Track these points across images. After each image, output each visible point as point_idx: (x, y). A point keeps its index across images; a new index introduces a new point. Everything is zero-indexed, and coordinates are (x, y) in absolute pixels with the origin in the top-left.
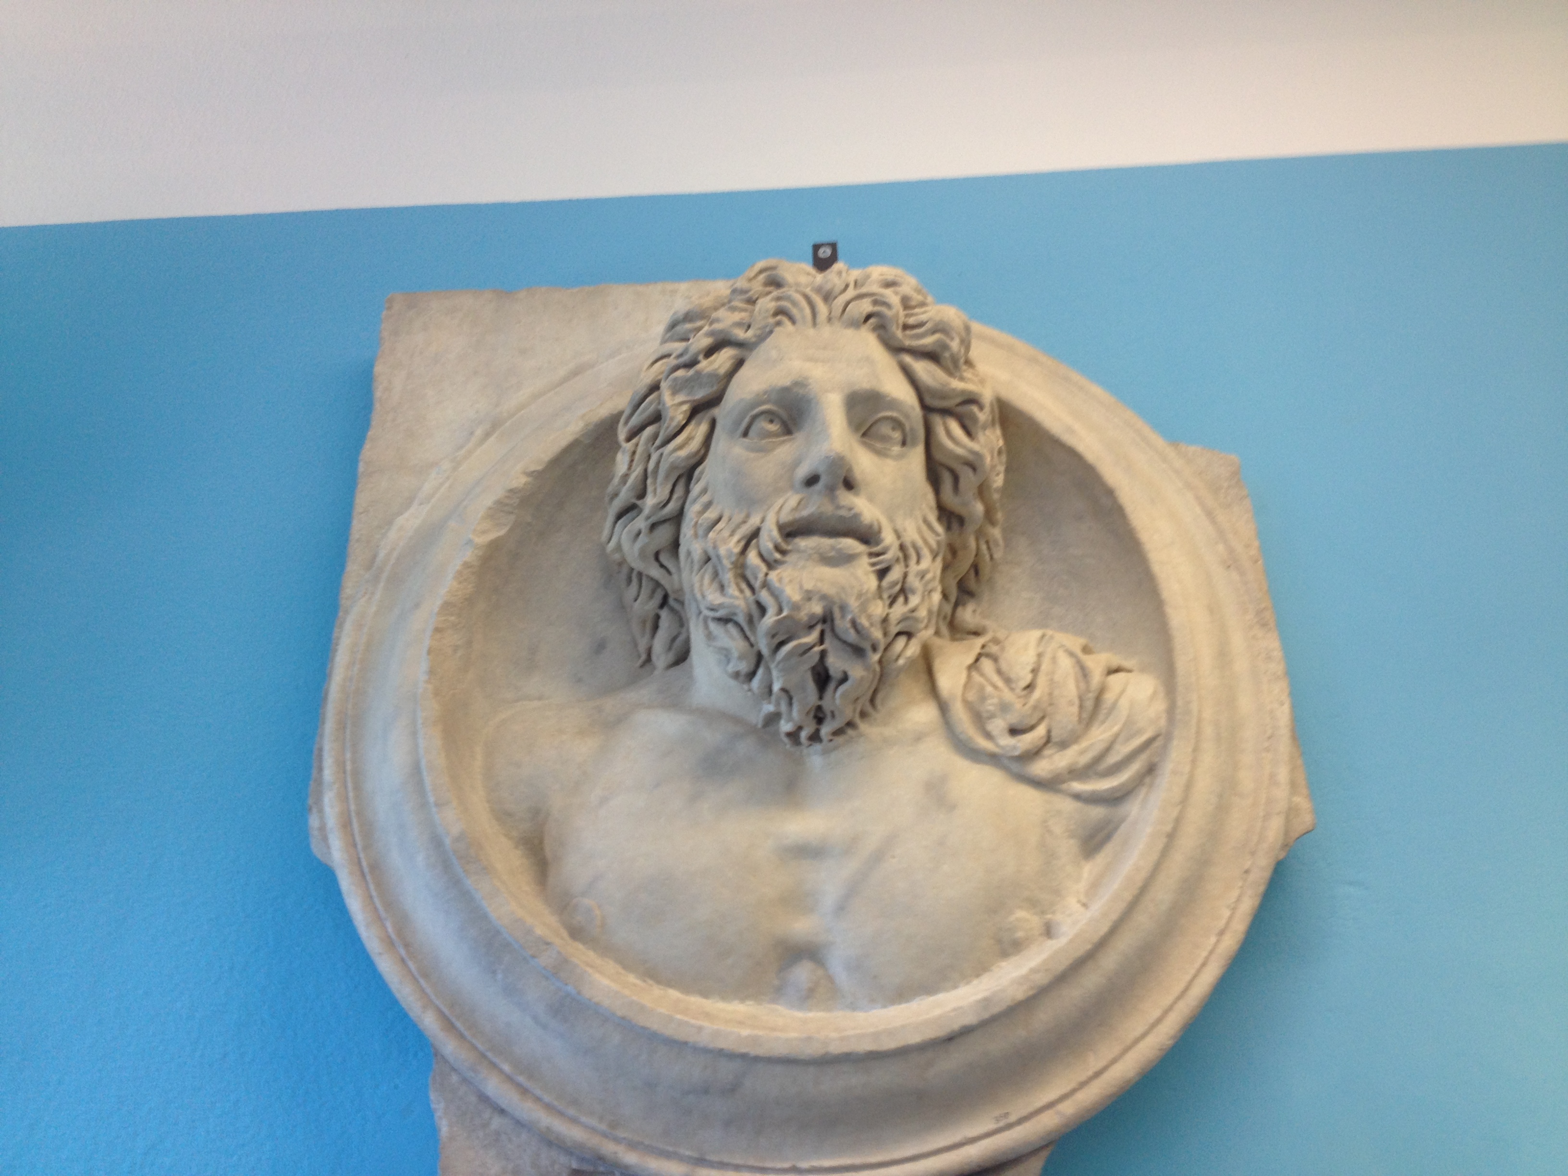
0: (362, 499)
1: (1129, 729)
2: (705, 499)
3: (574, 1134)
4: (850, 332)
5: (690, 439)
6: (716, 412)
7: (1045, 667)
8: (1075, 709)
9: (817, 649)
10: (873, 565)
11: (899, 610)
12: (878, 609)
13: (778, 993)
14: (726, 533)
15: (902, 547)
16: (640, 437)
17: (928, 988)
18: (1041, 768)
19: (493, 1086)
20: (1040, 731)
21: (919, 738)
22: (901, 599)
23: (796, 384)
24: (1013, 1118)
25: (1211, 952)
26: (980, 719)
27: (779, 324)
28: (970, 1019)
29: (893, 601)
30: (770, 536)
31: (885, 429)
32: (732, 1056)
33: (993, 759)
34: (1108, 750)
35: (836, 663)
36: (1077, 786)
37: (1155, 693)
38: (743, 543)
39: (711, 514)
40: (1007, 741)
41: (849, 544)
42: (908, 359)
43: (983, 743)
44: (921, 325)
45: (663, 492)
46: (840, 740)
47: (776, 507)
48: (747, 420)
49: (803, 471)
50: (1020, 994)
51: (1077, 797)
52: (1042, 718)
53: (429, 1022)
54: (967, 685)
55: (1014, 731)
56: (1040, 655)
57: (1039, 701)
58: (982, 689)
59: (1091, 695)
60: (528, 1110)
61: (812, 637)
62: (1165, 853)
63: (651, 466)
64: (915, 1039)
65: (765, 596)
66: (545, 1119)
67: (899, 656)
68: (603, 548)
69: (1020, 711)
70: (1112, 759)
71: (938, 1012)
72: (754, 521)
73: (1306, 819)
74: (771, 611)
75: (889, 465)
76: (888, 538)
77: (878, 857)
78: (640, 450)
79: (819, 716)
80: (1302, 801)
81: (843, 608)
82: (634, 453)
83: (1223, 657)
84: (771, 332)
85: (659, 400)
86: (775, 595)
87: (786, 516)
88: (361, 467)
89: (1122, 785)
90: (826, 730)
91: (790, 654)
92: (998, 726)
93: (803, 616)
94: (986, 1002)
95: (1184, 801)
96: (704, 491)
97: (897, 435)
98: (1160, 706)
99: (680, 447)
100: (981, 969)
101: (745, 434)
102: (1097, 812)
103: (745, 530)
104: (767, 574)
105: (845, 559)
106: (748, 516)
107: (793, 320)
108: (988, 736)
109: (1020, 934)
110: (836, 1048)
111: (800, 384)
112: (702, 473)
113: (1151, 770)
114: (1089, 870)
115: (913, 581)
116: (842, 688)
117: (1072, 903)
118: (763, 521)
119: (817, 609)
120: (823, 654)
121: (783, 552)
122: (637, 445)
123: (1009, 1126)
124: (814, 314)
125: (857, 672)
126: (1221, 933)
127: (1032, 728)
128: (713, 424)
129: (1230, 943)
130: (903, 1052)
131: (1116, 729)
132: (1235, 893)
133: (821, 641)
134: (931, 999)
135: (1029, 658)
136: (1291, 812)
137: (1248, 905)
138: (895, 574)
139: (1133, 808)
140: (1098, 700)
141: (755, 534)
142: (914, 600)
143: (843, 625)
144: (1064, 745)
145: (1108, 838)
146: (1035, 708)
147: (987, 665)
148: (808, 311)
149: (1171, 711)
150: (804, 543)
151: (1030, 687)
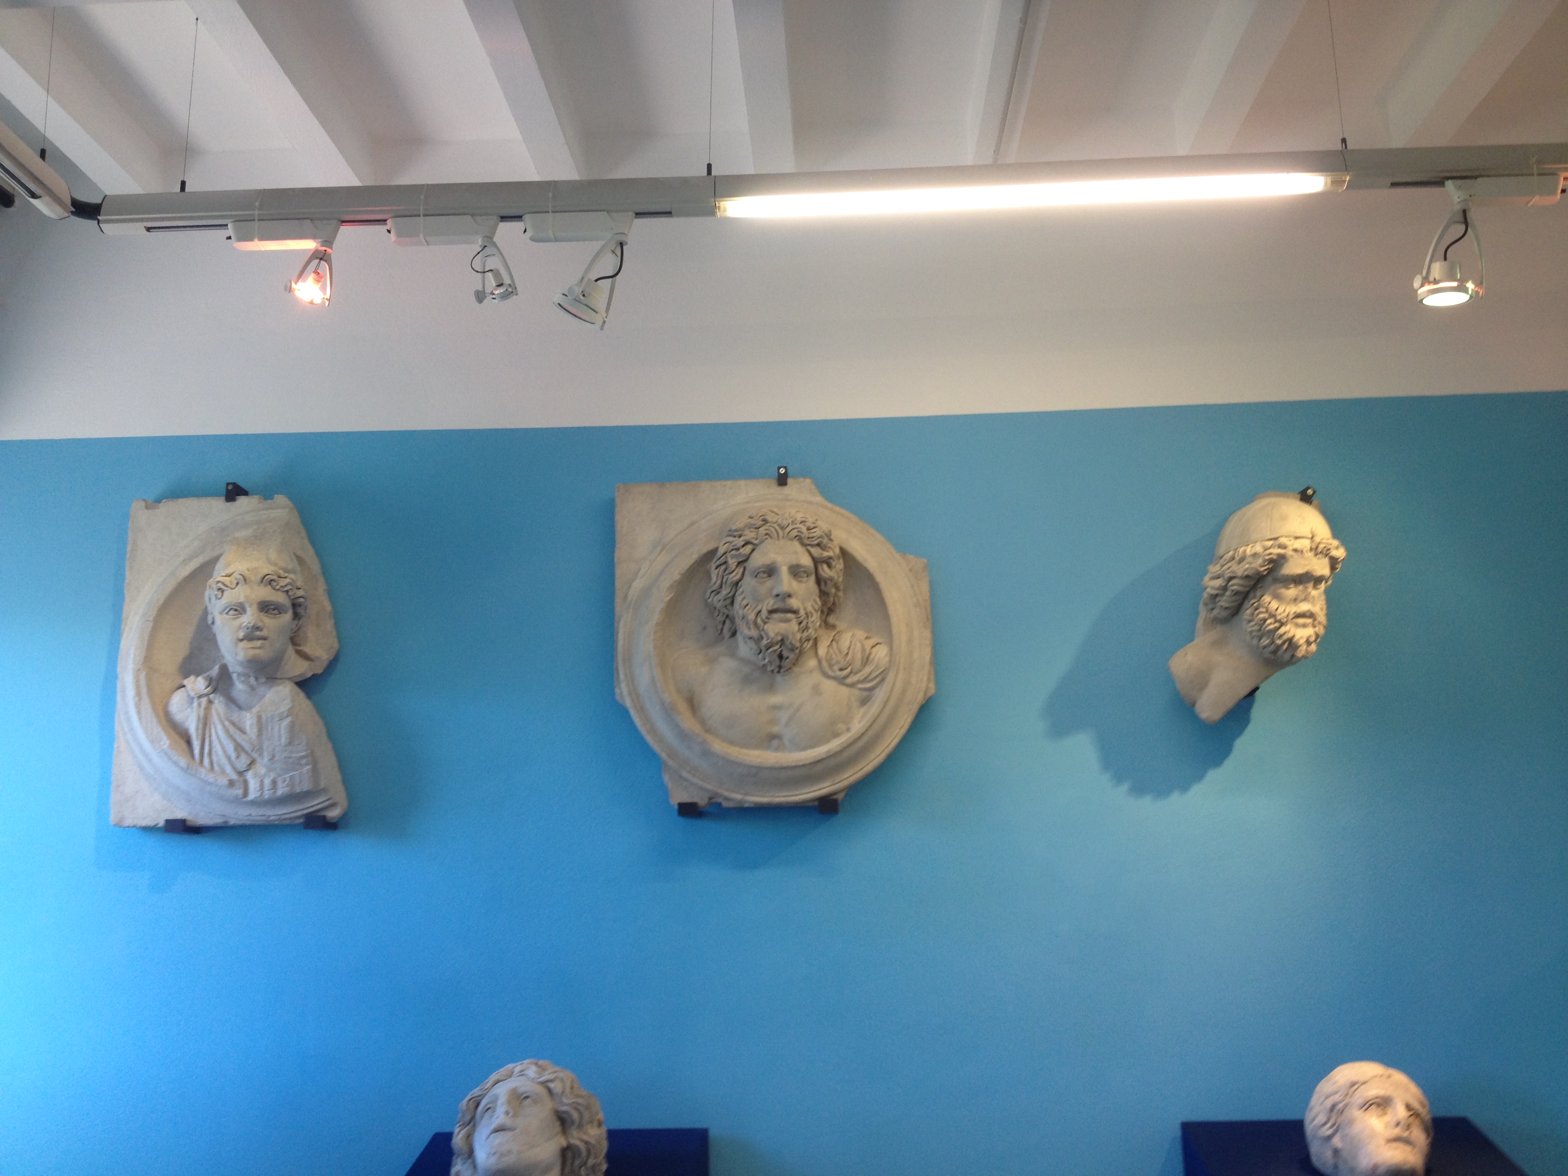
0: (618, 572)
1: (877, 667)
2: (742, 597)
3: (709, 787)
4: (790, 542)
5: (737, 573)
6: (746, 564)
7: (853, 646)
8: (860, 662)
9: (780, 649)
10: (798, 621)
11: (805, 634)
12: (798, 636)
13: (768, 748)
14: (750, 610)
15: (806, 614)
16: (720, 569)
17: (812, 747)
18: (849, 681)
19: (684, 774)
20: (849, 670)
21: (811, 672)
22: (806, 631)
23: (772, 563)
24: (836, 782)
25: (897, 734)
26: (831, 666)
27: (766, 539)
28: (824, 756)
29: (803, 631)
30: (764, 614)
31: (802, 574)
32: (755, 767)
33: (834, 678)
34: (870, 674)
35: (785, 653)
36: (860, 686)
37: (887, 654)
38: (756, 615)
39: (745, 602)
40: (839, 673)
41: (789, 615)
42: (809, 548)
43: (831, 673)
44: (813, 537)
45: (728, 590)
46: (787, 672)
47: (766, 603)
48: (756, 573)
49: (775, 592)
50: (838, 749)
51: (861, 689)
52: (850, 665)
53: (663, 755)
54: (828, 653)
55: (841, 670)
56: (851, 642)
57: (848, 660)
58: (831, 655)
59: (865, 658)
60: (695, 780)
61: (778, 646)
62: (884, 707)
63: (724, 580)
64: (808, 762)
65: (763, 633)
66: (700, 783)
67: (805, 648)
68: (706, 601)
69: (843, 664)
70: (870, 678)
71: (814, 754)
72: (759, 608)
73: (932, 691)
74: (765, 639)
75: (803, 585)
76: (802, 612)
77: (798, 710)
78: (720, 574)
79: (780, 667)
80: (932, 685)
81: (788, 638)
82: (718, 574)
83: (910, 641)
84: (764, 541)
85: (726, 558)
86: (767, 634)
87: (770, 608)
88: (616, 560)
89: (874, 685)
90: (782, 670)
91: (771, 652)
92: (836, 668)
93: (775, 640)
94: (828, 751)
95: (892, 690)
96: (742, 592)
97: (806, 575)
98: (887, 659)
99: (734, 576)
100: (828, 741)
101: (756, 576)
102: (865, 694)
103: (756, 611)
104: (763, 626)
105: (788, 621)
106: (757, 606)
107: (771, 537)
108: (833, 671)
109: (839, 732)
110: (784, 765)
111: (774, 563)
112: (741, 586)
113: (883, 680)
114: (862, 710)
115: (810, 625)
116: (787, 660)
117: (856, 721)
118: (762, 607)
119: (779, 638)
120: (781, 651)
121: (769, 619)
122: (719, 571)
123: (835, 784)
124: (778, 533)
125: (792, 656)
126: (901, 728)
127: (846, 669)
128: (745, 568)
129: (903, 731)
130: (804, 766)
131: (872, 668)
132: (906, 716)
133: (780, 647)
134: (812, 751)
135: (847, 644)
136: (927, 688)
137: (910, 720)
138: (804, 624)
139: (877, 691)
140: (868, 659)
141: (760, 612)
142: (810, 631)
143: (787, 643)
144: (856, 673)
145: (868, 702)
146: (847, 663)
147: (834, 644)
148: (776, 535)
149: (890, 661)
150: (776, 616)
151: (847, 654)
